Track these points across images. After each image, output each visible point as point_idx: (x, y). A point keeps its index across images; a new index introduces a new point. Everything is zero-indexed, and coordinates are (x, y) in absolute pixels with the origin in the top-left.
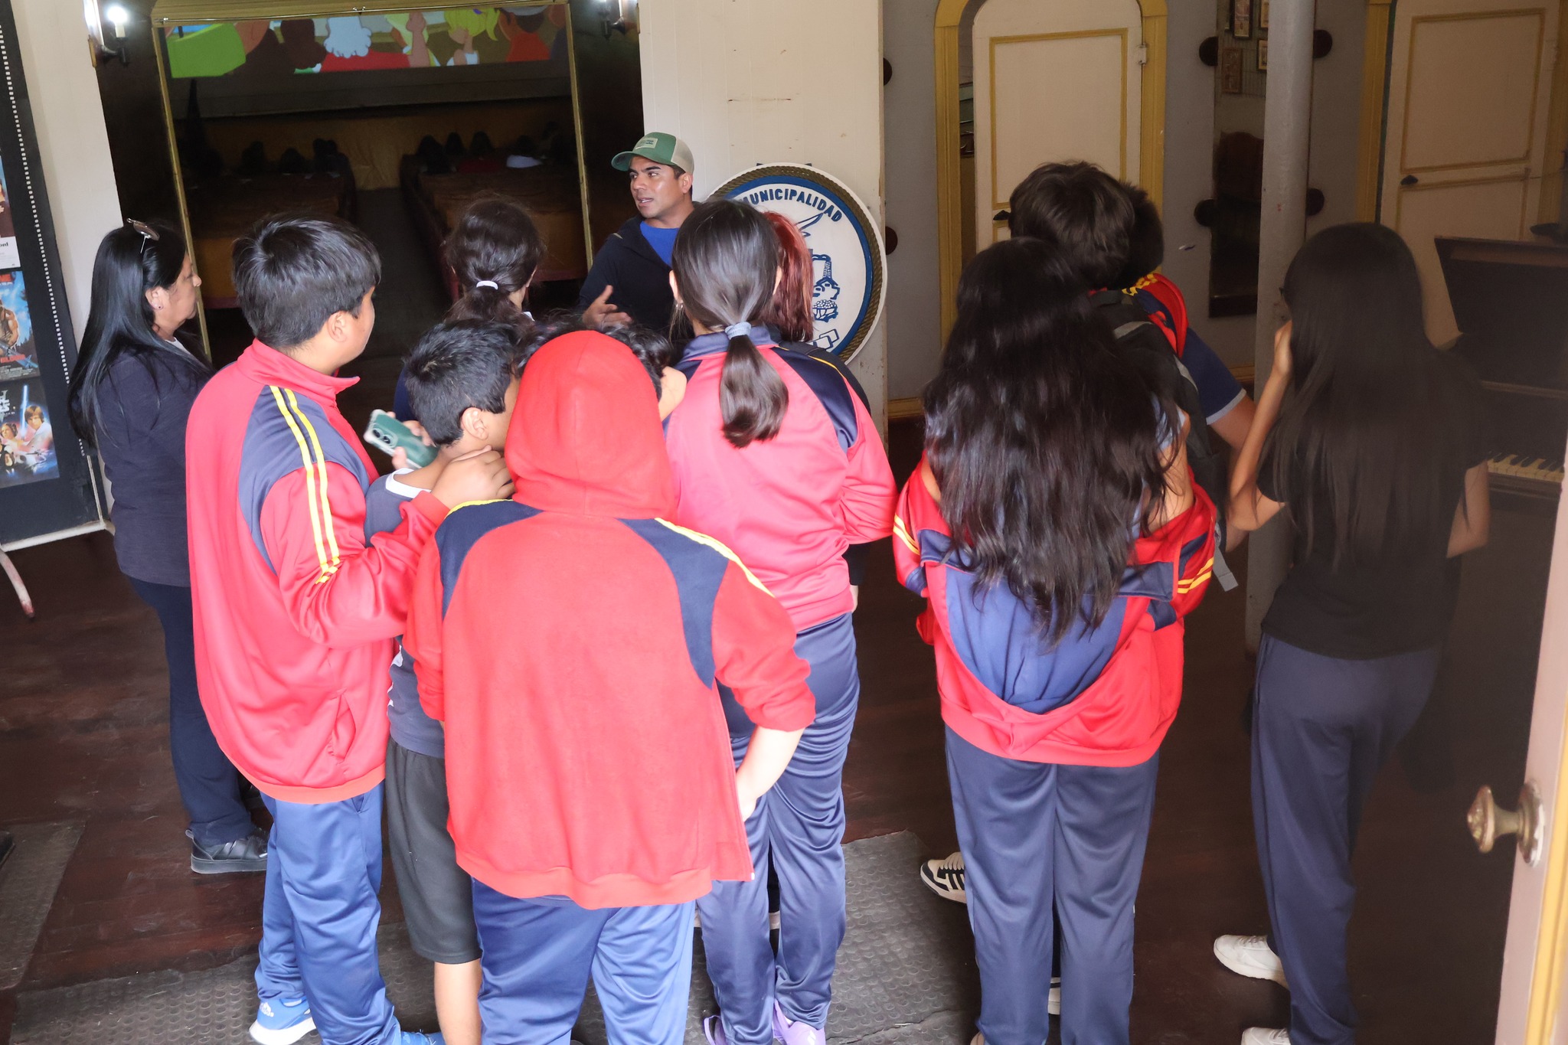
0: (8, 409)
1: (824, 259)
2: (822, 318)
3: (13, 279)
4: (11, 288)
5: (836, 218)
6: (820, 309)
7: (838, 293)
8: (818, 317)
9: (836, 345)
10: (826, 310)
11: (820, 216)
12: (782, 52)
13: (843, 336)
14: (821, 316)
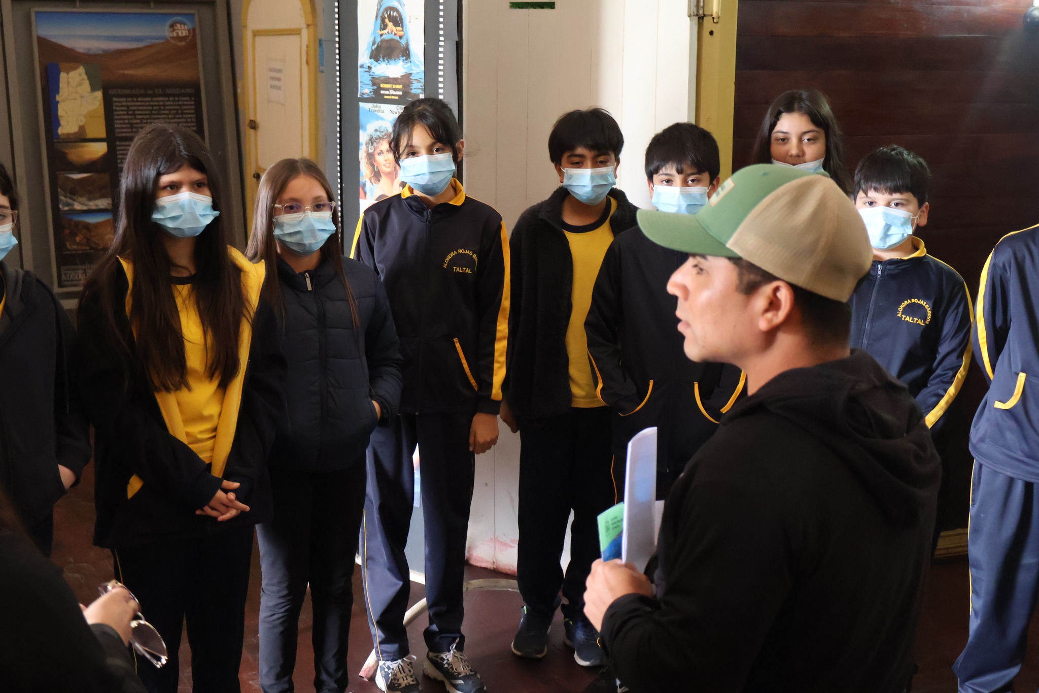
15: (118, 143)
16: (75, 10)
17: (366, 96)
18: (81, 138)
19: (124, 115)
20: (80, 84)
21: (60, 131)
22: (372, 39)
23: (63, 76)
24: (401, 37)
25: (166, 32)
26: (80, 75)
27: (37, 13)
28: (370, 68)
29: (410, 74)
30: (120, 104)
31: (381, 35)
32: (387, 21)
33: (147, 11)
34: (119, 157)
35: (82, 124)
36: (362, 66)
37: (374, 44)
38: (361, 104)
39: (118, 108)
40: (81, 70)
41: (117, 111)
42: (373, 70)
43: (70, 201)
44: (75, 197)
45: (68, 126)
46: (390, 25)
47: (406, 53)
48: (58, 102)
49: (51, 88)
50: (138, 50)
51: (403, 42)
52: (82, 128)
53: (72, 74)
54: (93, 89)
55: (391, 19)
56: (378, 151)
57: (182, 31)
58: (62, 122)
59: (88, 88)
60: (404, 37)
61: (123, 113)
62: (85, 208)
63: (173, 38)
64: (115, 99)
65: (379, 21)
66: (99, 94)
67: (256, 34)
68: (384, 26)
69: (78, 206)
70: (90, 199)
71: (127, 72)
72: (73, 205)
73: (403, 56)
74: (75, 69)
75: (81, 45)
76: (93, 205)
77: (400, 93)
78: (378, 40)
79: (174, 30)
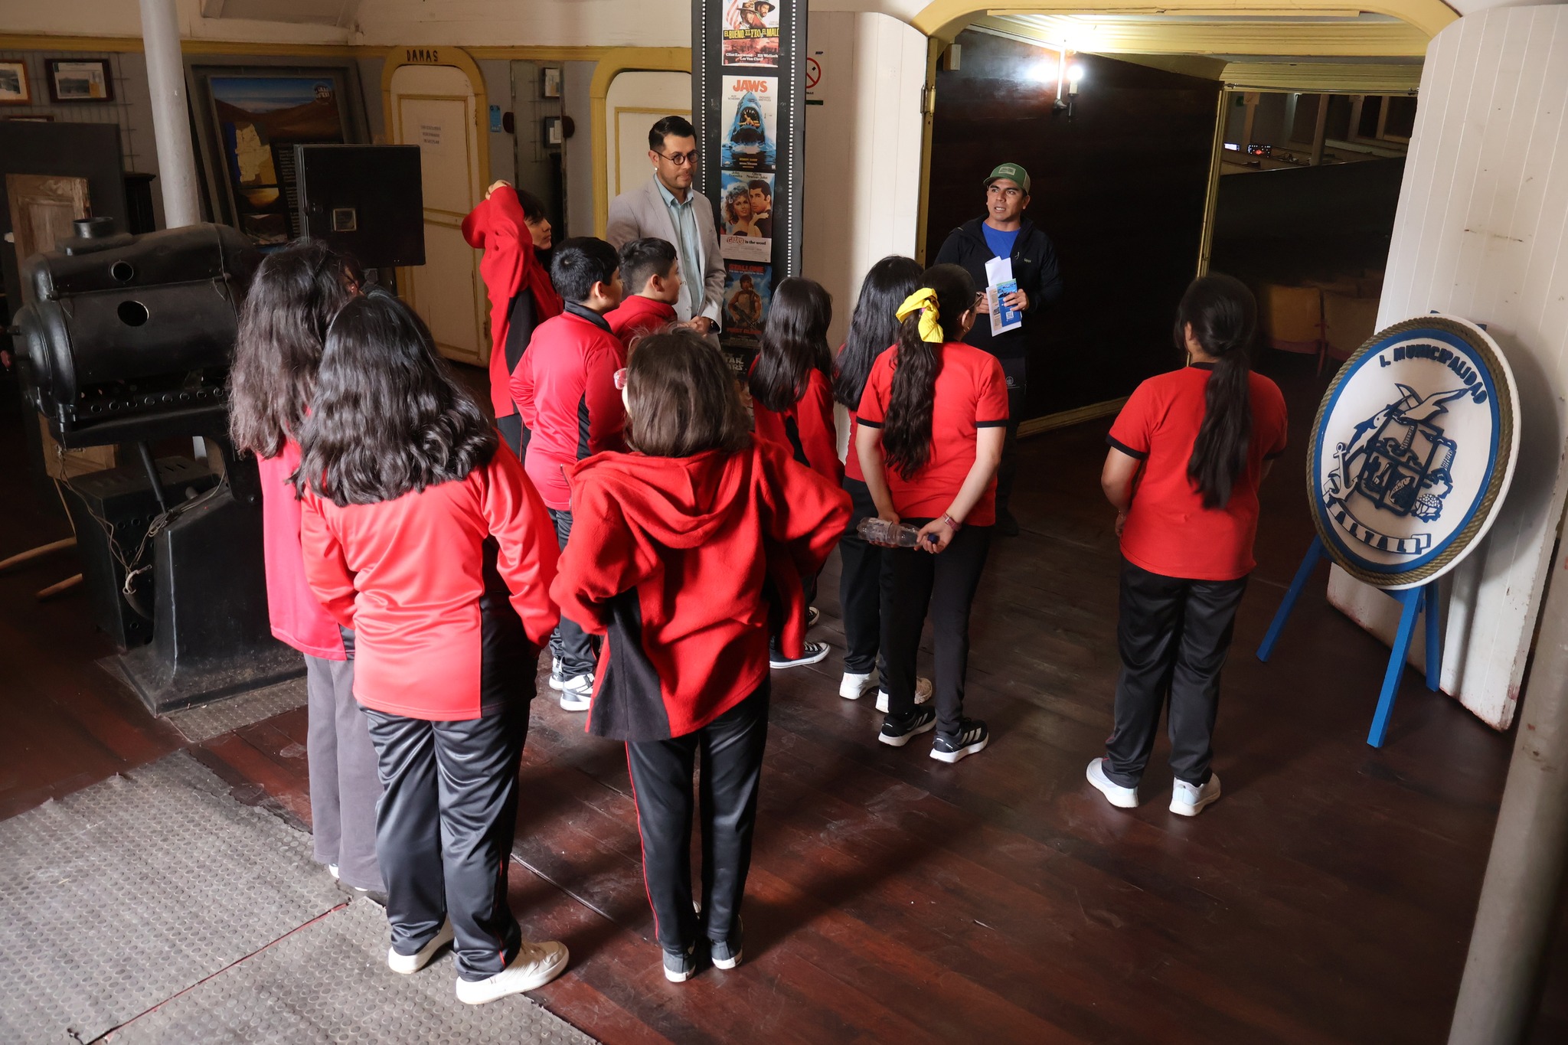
0: (741, 369)
1: (1448, 445)
2: (1422, 515)
3: (764, 271)
4: (762, 278)
5: (1478, 399)
6: (1423, 504)
7: (1449, 491)
8: (1418, 512)
9: (1424, 552)
10: (1429, 507)
11: (1465, 391)
12: (1529, 179)
13: (1435, 543)
14: (1421, 513)
15: (286, 188)
16: (240, 76)
17: (727, 166)
18: (258, 185)
19: (288, 164)
20: (252, 139)
21: (242, 179)
22: (733, 128)
23: (238, 132)
24: (757, 127)
25: (314, 95)
26: (252, 132)
27: (213, 79)
28: (731, 147)
29: (765, 152)
30: (284, 155)
31: (741, 126)
32: (746, 116)
33: (295, 76)
34: (289, 199)
35: (257, 173)
36: (724, 146)
37: (734, 131)
38: (723, 171)
39: (284, 159)
40: (252, 128)
41: (282, 161)
42: (734, 149)
43: (255, 237)
44: (259, 235)
45: (247, 175)
46: (749, 119)
47: (761, 138)
48: (237, 155)
49: (231, 143)
50: (293, 109)
51: (759, 130)
52: (258, 176)
53: (245, 131)
54: (263, 143)
55: (749, 115)
56: (736, 202)
57: (325, 93)
58: (242, 172)
59: (259, 143)
60: (760, 128)
61: (287, 163)
62: (268, 243)
63: (318, 99)
64: (280, 152)
65: (739, 116)
66: (268, 147)
67: (401, 97)
68: (743, 120)
69: (262, 242)
70: (271, 236)
71: (287, 128)
72: (259, 241)
73: (758, 140)
74: (247, 126)
75: (250, 106)
76: (273, 240)
77: (756, 164)
78: (738, 129)
79: (319, 92)
